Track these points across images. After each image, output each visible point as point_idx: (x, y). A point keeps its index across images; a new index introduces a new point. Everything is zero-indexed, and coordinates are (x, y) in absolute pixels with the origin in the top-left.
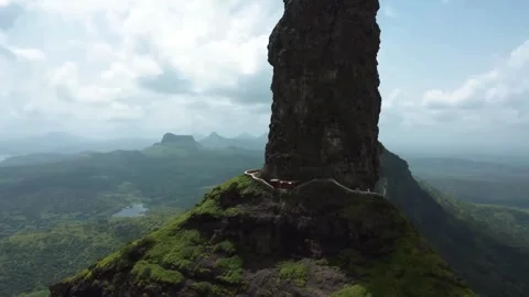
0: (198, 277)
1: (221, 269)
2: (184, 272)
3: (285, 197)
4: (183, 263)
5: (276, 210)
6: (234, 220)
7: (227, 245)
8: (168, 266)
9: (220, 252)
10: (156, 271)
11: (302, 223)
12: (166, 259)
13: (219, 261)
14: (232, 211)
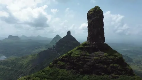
0: (82, 55)
1: (86, 54)
2: (80, 55)
3: (94, 44)
4: (80, 54)
5: (93, 46)
6: (86, 48)
7: (86, 51)
8: (77, 54)
9: (85, 52)
10: (75, 55)
11: (97, 47)
12: (76, 54)
13: (85, 53)
14: (86, 47)
